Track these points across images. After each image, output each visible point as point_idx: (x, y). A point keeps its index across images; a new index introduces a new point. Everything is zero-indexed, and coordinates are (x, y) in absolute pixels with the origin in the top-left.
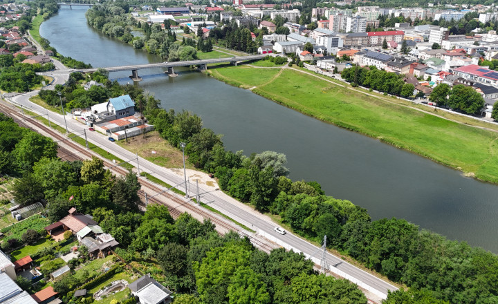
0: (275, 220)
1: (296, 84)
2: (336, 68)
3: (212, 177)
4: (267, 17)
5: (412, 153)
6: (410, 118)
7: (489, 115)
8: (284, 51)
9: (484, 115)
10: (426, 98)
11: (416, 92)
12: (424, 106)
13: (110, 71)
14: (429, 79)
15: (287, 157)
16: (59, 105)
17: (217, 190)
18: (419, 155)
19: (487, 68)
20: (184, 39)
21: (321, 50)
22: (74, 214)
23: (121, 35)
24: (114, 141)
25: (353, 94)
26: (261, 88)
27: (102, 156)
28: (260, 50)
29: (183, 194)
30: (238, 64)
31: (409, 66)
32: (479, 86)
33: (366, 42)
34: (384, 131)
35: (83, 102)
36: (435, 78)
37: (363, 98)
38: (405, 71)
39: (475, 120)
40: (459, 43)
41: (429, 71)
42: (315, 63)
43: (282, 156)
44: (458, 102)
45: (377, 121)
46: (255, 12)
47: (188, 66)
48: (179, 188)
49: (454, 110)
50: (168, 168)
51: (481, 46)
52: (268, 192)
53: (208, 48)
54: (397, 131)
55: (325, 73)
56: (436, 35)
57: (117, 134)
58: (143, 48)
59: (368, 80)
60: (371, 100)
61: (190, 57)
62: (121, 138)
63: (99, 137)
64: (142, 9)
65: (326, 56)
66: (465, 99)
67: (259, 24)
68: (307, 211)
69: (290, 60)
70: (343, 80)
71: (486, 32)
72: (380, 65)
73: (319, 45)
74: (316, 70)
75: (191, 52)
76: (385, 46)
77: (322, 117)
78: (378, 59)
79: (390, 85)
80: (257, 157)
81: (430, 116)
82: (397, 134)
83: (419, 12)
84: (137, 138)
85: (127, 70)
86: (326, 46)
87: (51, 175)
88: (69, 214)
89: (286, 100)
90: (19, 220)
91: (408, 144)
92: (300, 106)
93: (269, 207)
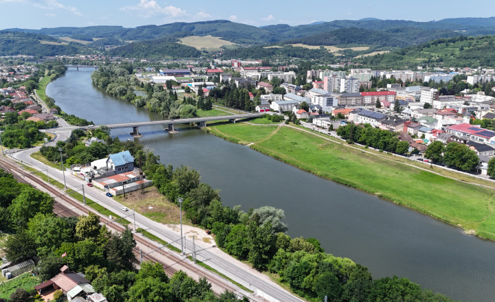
0: (273, 279)
1: (293, 141)
2: (332, 126)
3: (209, 233)
4: (264, 79)
5: (410, 209)
6: (406, 174)
7: (484, 172)
8: (281, 109)
9: (480, 172)
10: (421, 155)
11: (411, 149)
12: (420, 163)
13: (112, 128)
14: (423, 137)
15: (285, 213)
16: (59, 161)
17: (214, 246)
18: (418, 211)
19: (479, 126)
20: (185, 98)
21: (316, 109)
22: (66, 272)
23: (124, 94)
24: (112, 196)
25: (349, 151)
26: (259, 144)
27: (99, 211)
28: (258, 108)
29: (179, 251)
30: (237, 122)
31: (403, 124)
32: (472, 143)
33: (360, 102)
34: (381, 187)
35: (83, 158)
36: (428, 136)
37: (359, 154)
38: (399, 129)
39: (471, 177)
40: (449, 103)
41: (422, 129)
42: (311, 121)
43: (280, 212)
44: (453, 159)
45: (374, 177)
46: (253, 74)
47: (188, 124)
48: (175, 245)
49: (450, 167)
50: (164, 223)
51: (471, 106)
52: (266, 249)
53: (208, 107)
54: (394, 188)
55: (321, 130)
56: (427, 96)
57: (115, 190)
58: (145, 106)
59: (363, 137)
60: (367, 157)
61: (190, 114)
62: (119, 194)
63: (97, 193)
64: (145, 71)
65: (321, 114)
66: (460, 156)
67: (257, 85)
68: (306, 269)
69: (286, 118)
70: (339, 137)
71: (475, 93)
72: (374, 123)
73: (315, 104)
74: (312, 127)
75: (191, 111)
76: (379, 106)
77: (319, 173)
78: (372, 118)
79: (385, 143)
80: (255, 212)
81: (426, 173)
82: (394, 191)
83: (409, 74)
84: (134, 193)
85: (128, 127)
86: (321, 105)
87: (46, 231)
88: (60, 272)
89: (283, 156)
90: (9, 278)
91: (406, 201)
92: (298, 162)
93: (267, 265)
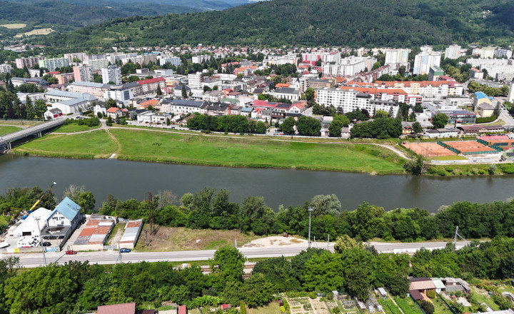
2: (168, 120)
3: (286, 236)
6: (284, 148)
9: (321, 134)
12: (280, 137)
14: (249, 116)
17: (309, 242)
24: (130, 251)
25: (216, 140)
28: (49, 114)
30: (42, 135)
31: (227, 108)
32: (291, 115)
33: (139, 91)
37: (229, 141)
38: (227, 113)
41: (244, 110)
55: (159, 126)
57: (129, 242)
63: (104, 255)
69: (102, 120)
70: (188, 129)
78: (189, 106)
86: (120, 99)
